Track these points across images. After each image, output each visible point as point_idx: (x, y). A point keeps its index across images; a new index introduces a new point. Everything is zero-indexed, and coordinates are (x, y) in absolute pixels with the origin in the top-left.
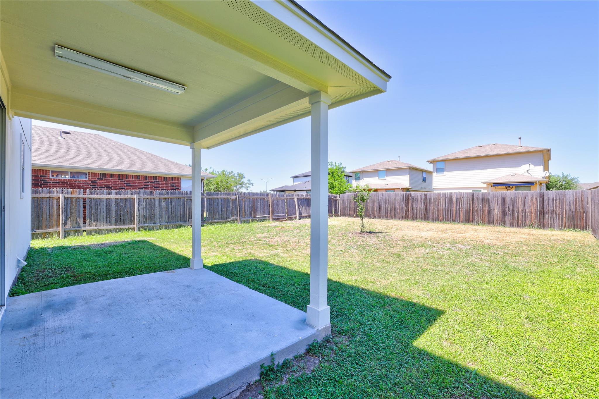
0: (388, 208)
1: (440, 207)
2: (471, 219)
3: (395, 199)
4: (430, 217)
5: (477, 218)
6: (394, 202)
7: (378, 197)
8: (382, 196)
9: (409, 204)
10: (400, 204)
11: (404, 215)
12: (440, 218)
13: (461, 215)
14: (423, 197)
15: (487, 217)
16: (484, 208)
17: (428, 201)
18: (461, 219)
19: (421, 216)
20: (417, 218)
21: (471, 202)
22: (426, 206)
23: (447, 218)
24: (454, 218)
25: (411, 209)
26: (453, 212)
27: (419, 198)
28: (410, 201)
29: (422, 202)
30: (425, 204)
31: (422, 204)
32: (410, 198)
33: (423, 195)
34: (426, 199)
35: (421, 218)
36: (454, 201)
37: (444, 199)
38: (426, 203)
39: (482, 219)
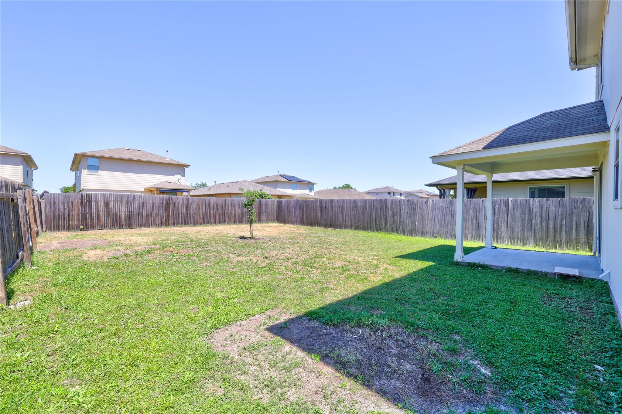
0: (143, 213)
1: (200, 211)
2: (223, 220)
3: (153, 203)
4: (191, 221)
5: (227, 220)
6: (150, 206)
7: (128, 201)
8: (134, 199)
9: (169, 208)
10: (159, 209)
11: (164, 220)
12: (201, 221)
13: (217, 218)
14: (185, 201)
15: (233, 218)
16: (232, 211)
17: (189, 205)
18: (217, 221)
19: (183, 221)
20: (178, 223)
21: (224, 206)
22: (188, 210)
23: (206, 220)
24: (211, 220)
25: (173, 213)
26: (211, 215)
27: (181, 202)
28: (171, 206)
29: (183, 207)
30: (187, 209)
31: (183, 208)
32: (171, 202)
33: (185, 200)
34: (188, 203)
35: (182, 223)
36: (212, 205)
37: (204, 204)
38: (188, 207)
39: (231, 219)
